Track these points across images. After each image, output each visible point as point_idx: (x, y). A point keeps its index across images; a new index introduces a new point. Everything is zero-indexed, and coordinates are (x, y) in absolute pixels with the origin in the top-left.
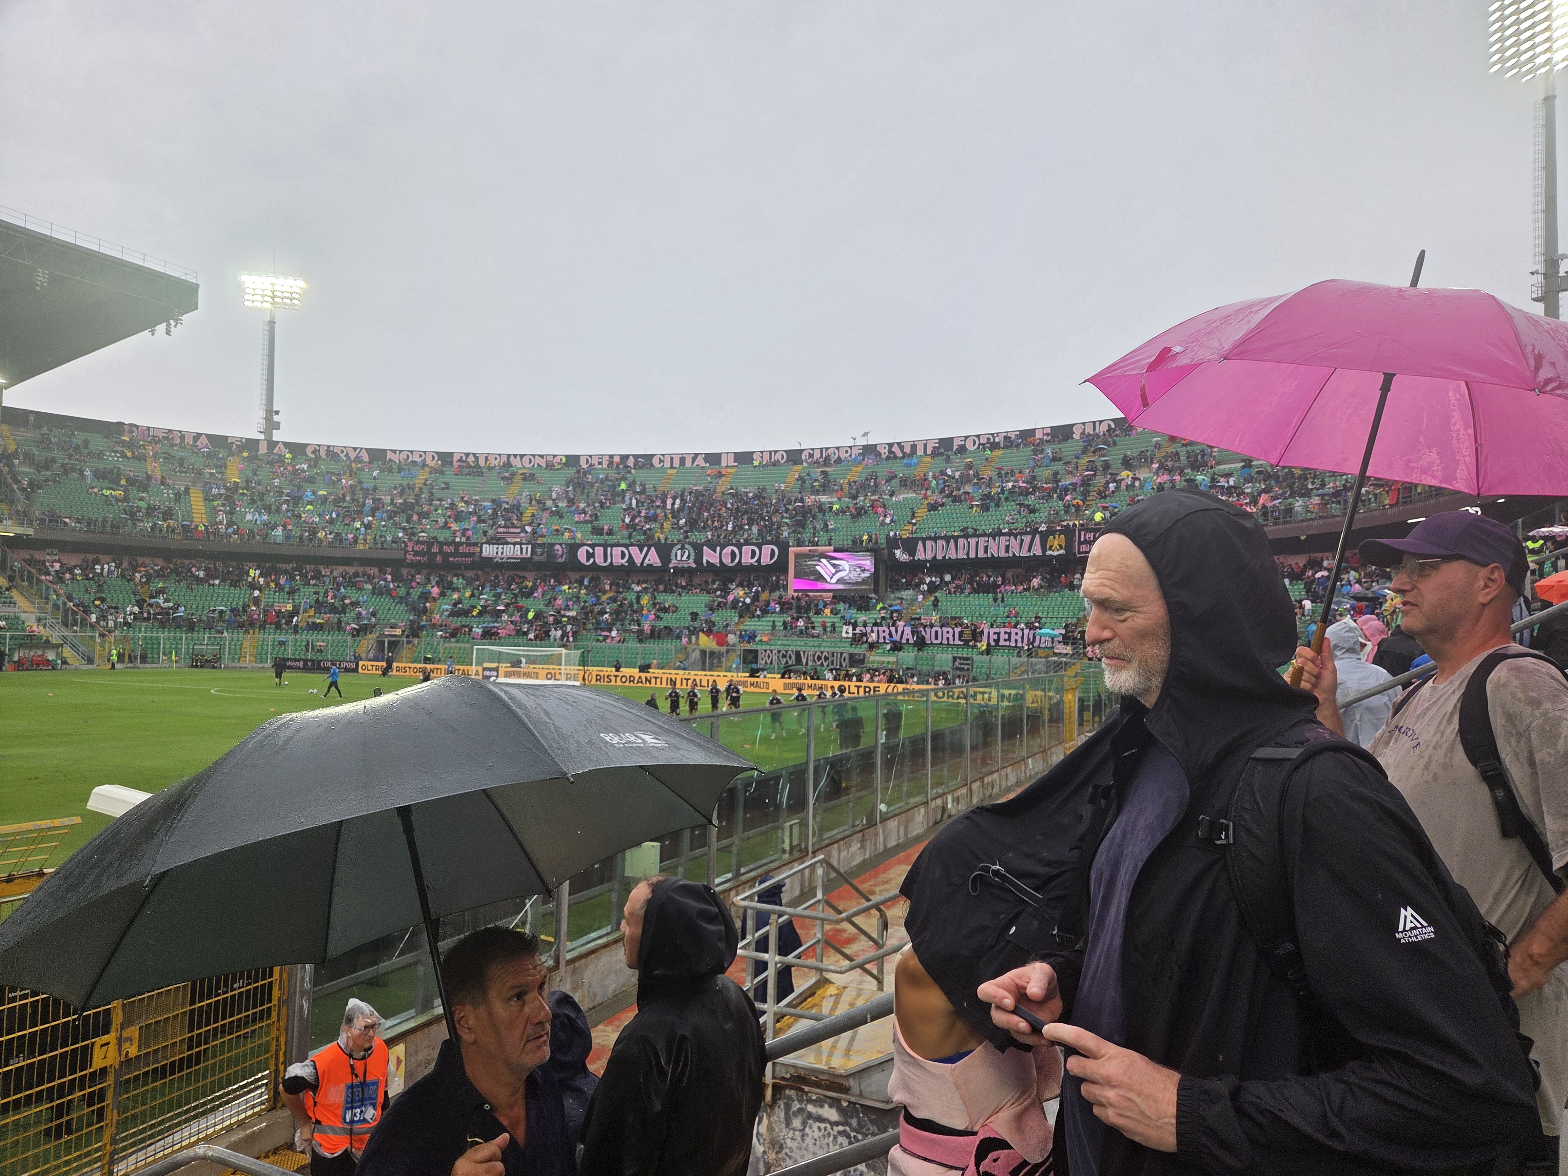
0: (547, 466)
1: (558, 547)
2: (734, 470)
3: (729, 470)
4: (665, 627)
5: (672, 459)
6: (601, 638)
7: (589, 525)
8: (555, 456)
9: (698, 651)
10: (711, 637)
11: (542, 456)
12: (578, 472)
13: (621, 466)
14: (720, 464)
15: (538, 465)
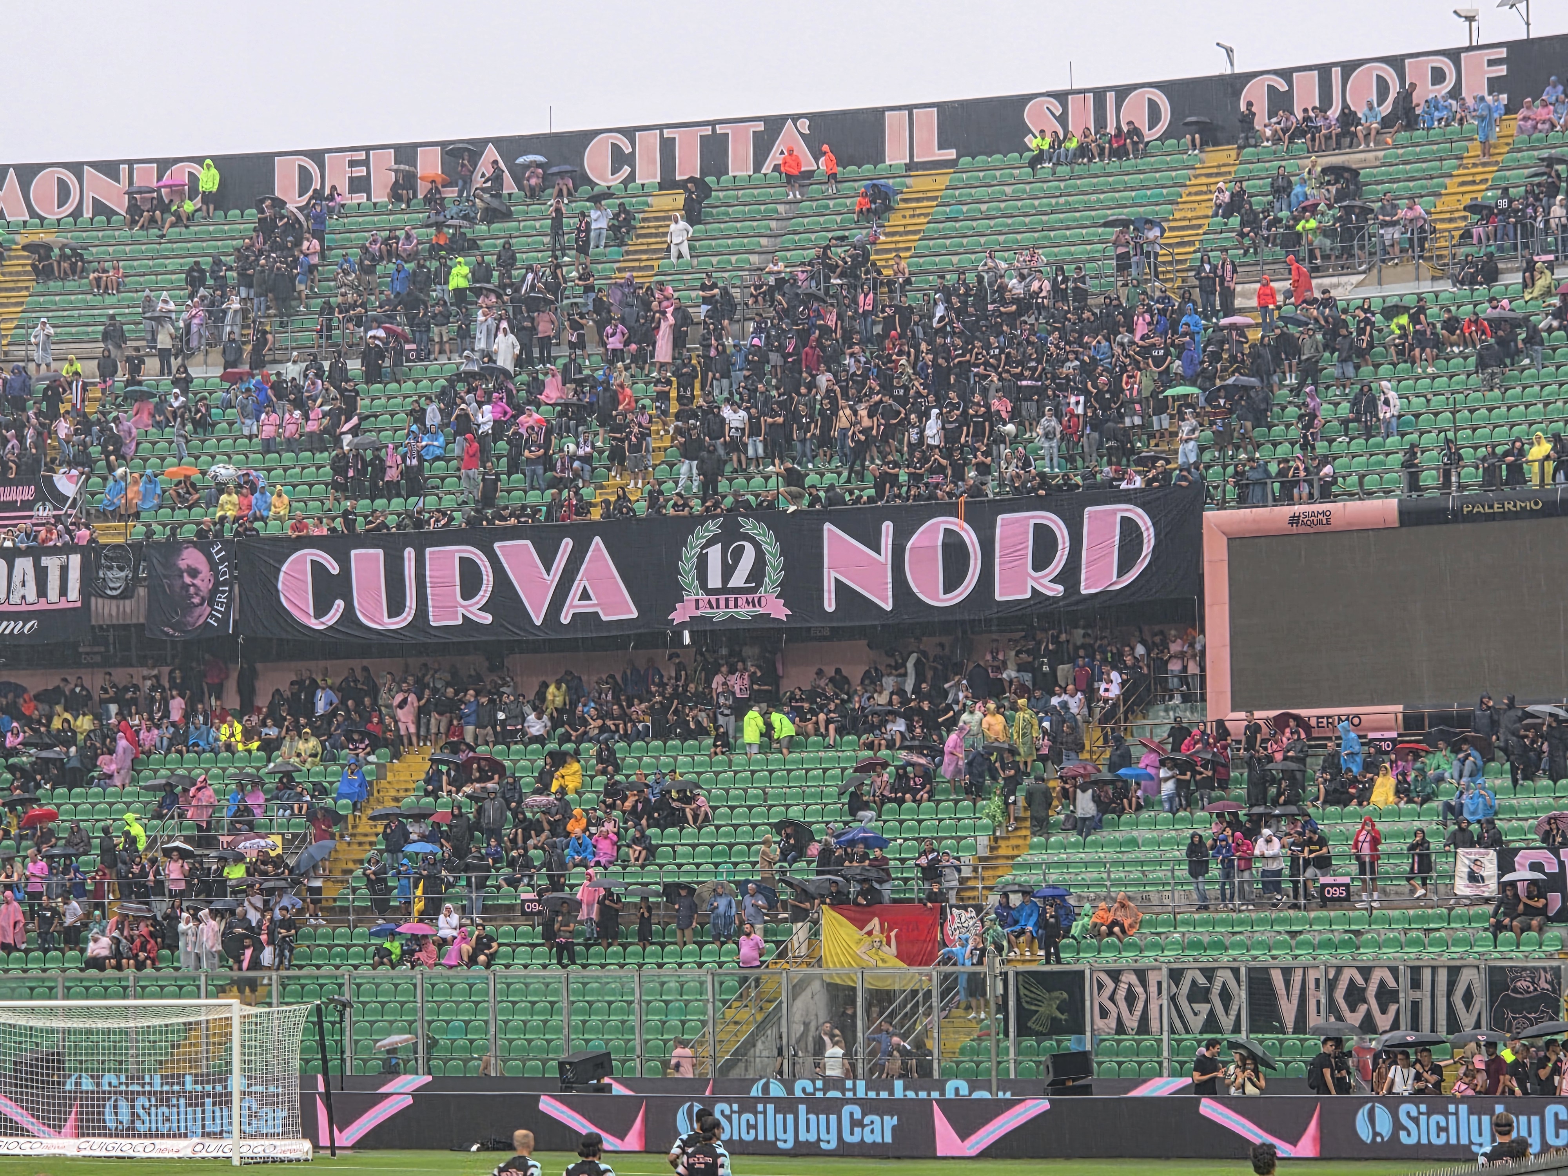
0: (134, 209)
1: (191, 558)
2: (940, 181)
3: (919, 183)
4: (671, 890)
5: (667, 146)
6: (395, 947)
7: (323, 457)
8: (164, 164)
9: (816, 985)
10: (875, 923)
11: (109, 169)
12: (266, 227)
13: (451, 193)
14: (878, 157)
15: (99, 208)
